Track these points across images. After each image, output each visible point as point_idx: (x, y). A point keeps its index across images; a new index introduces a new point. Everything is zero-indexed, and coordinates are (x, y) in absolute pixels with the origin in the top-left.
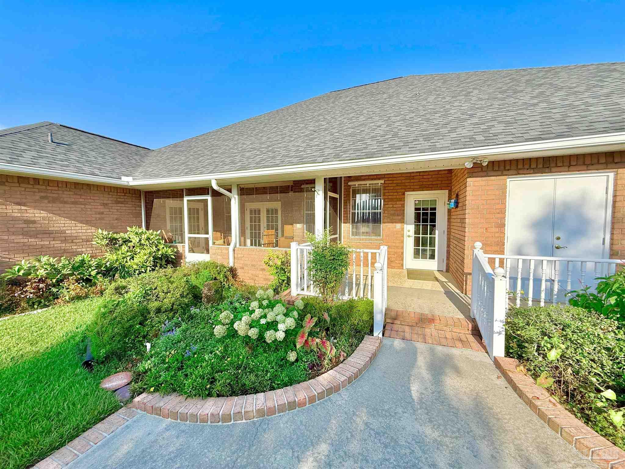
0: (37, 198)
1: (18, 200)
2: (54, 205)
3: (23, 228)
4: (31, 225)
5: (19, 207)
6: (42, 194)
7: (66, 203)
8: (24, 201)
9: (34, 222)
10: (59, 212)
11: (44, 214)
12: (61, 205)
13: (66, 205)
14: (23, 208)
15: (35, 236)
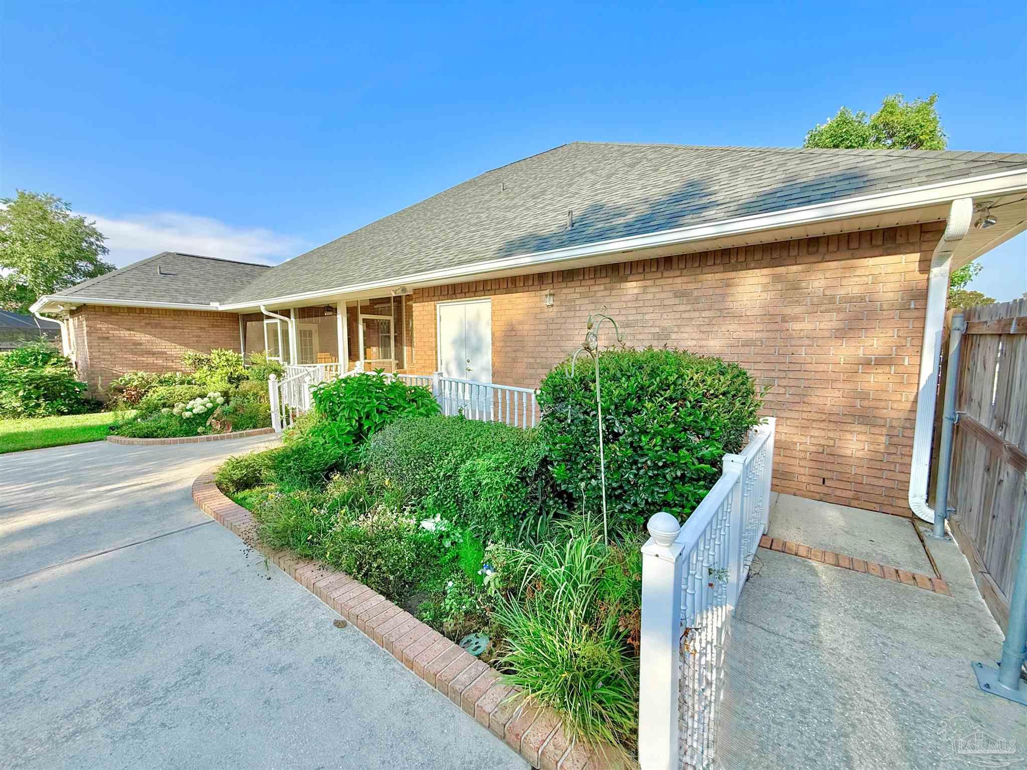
0: (143, 324)
1: (129, 327)
2: (157, 330)
3: (132, 349)
4: (138, 347)
5: (129, 332)
6: (147, 321)
7: (166, 328)
8: (132, 327)
9: (141, 344)
10: (160, 336)
11: (148, 337)
12: (162, 330)
13: (167, 330)
14: (132, 332)
15: (142, 355)
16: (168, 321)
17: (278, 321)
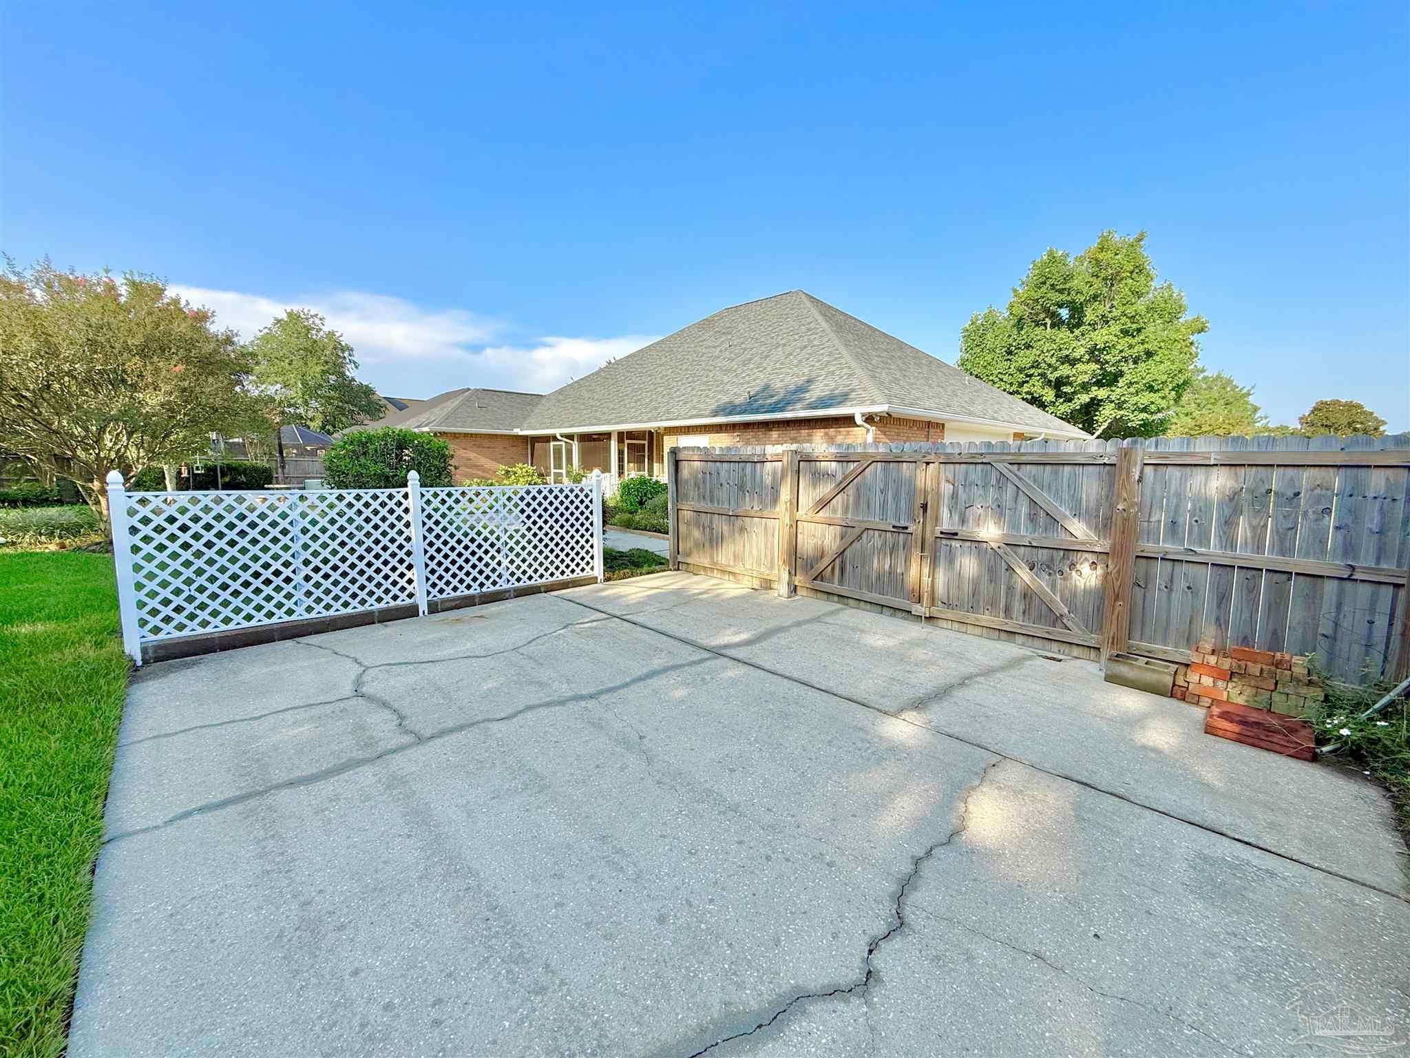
2: (480, 450)
7: (485, 448)
12: (483, 450)
16: (486, 443)
17: (563, 443)
